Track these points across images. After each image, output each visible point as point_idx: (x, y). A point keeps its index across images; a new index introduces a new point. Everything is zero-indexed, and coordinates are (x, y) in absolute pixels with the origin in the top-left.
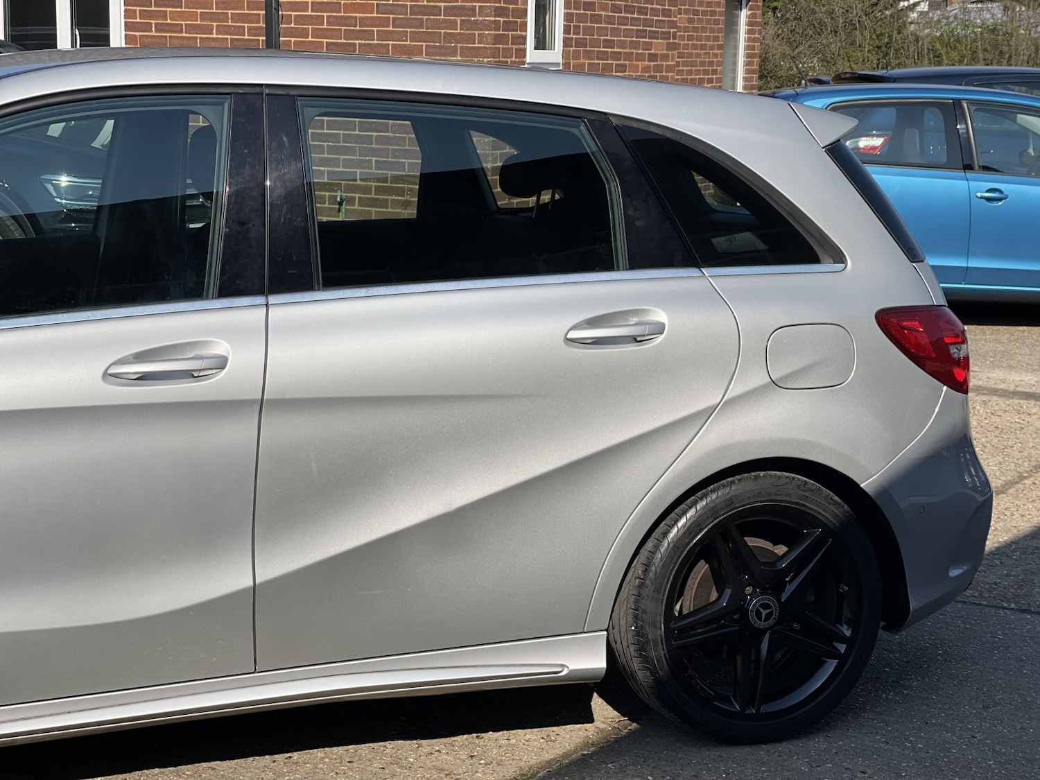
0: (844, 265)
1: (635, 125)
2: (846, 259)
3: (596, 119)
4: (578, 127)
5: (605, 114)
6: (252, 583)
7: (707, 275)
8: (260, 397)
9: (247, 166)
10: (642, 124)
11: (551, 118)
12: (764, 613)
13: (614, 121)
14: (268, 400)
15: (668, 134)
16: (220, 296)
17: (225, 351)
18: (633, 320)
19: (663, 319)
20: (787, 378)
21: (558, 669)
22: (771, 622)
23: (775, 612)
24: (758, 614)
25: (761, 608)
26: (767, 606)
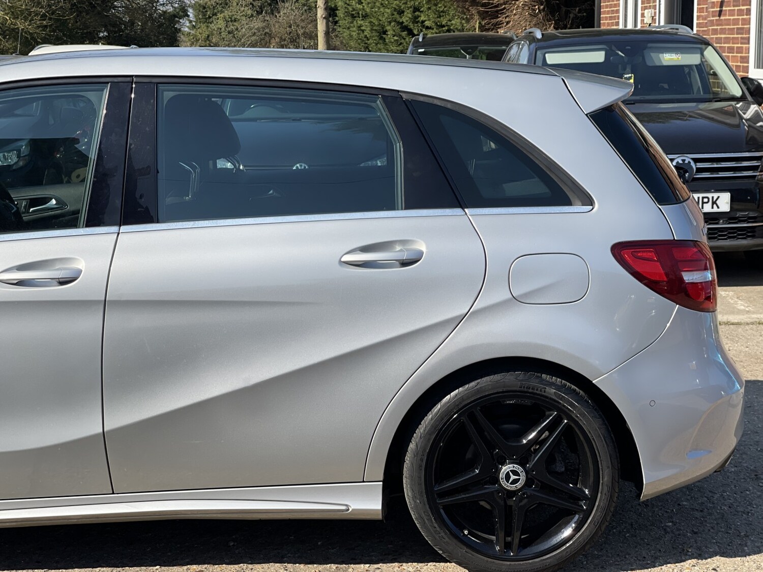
0: (591, 207)
1: (421, 99)
2: (594, 203)
3: (389, 95)
4: (375, 102)
5: (398, 91)
6: (101, 431)
7: (468, 214)
8: (104, 299)
9: (114, 134)
10: (430, 99)
11: (353, 95)
12: (513, 477)
13: (405, 96)
14: (109, 301)
15: (449, 106)
16: (87, 226)
17: (81, 265)
18: (398, 248)
19: (423, 248)
20: (526, 295)
21: (344, 508)
22: (519, 485)
23: (523, 478)
24: (508, 477)
25: (511, 474)
26: (515, 473)
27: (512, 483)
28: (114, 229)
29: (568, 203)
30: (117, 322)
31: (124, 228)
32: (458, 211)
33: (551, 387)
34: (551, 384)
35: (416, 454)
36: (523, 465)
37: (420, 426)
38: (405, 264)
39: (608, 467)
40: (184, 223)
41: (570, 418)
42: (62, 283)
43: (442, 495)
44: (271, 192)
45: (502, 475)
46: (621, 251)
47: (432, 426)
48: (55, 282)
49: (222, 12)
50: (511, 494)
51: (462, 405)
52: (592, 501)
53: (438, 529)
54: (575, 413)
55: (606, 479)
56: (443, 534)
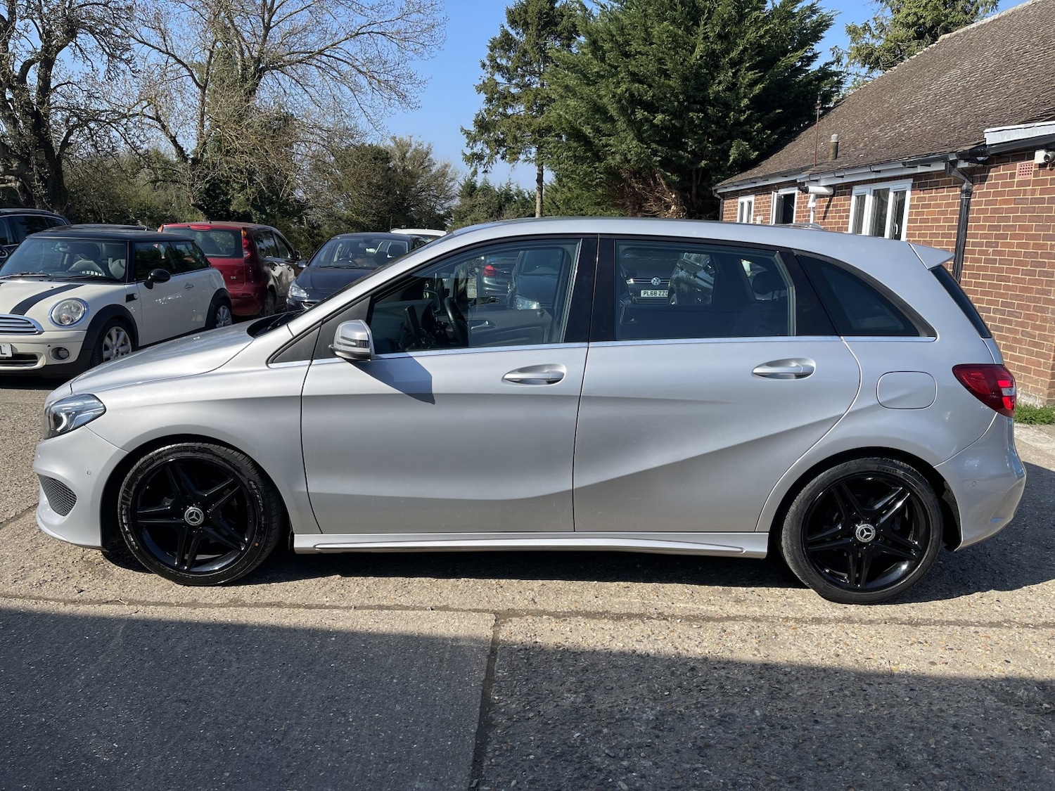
0: (935, 338)
2: (936, 334)
4: (773, 256)
6: (571, 488)
7: (843, 340)
8: (579, 394)
12: (866, 533)
13: (796, 253)
14: (583, 396)
15: (828, 260)
16: (565, 342)
17: (563, 370)
18: (794, 364)
19: (813, 364)
20: (888, 402)
21: (740, 550)
22: (870, 539)
23: (873, 534)
24: (862, 533)
25: (865, 531)
26: (868, 530)
27: (866, 537)
28: (585, 344)
29: (918, 335)
30: (588, 412)
31: (591, 344)
32: (836, 338)
33: (900, 470)
34: (901, 468)
35: (796, 514)
36: (873, 524)
37: (800, 494)
38: (799, 376)
39: (937, 529)
40: (644, 341)
41: (912, 493)
42: (550, 382)
43: (812, 544)
44: (633, 320)
45: (858, 531)
46: (960, 371)
47: (810, 494)
48: (545, 381)
49: (470, 215)
50: (863, 544)
51: (834, 480)
52: (921, 552)
53: (808, 568)
54: (917, 489)
55: (935, 537)
56: (811, 571)
